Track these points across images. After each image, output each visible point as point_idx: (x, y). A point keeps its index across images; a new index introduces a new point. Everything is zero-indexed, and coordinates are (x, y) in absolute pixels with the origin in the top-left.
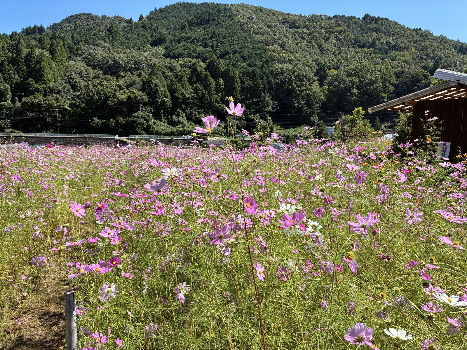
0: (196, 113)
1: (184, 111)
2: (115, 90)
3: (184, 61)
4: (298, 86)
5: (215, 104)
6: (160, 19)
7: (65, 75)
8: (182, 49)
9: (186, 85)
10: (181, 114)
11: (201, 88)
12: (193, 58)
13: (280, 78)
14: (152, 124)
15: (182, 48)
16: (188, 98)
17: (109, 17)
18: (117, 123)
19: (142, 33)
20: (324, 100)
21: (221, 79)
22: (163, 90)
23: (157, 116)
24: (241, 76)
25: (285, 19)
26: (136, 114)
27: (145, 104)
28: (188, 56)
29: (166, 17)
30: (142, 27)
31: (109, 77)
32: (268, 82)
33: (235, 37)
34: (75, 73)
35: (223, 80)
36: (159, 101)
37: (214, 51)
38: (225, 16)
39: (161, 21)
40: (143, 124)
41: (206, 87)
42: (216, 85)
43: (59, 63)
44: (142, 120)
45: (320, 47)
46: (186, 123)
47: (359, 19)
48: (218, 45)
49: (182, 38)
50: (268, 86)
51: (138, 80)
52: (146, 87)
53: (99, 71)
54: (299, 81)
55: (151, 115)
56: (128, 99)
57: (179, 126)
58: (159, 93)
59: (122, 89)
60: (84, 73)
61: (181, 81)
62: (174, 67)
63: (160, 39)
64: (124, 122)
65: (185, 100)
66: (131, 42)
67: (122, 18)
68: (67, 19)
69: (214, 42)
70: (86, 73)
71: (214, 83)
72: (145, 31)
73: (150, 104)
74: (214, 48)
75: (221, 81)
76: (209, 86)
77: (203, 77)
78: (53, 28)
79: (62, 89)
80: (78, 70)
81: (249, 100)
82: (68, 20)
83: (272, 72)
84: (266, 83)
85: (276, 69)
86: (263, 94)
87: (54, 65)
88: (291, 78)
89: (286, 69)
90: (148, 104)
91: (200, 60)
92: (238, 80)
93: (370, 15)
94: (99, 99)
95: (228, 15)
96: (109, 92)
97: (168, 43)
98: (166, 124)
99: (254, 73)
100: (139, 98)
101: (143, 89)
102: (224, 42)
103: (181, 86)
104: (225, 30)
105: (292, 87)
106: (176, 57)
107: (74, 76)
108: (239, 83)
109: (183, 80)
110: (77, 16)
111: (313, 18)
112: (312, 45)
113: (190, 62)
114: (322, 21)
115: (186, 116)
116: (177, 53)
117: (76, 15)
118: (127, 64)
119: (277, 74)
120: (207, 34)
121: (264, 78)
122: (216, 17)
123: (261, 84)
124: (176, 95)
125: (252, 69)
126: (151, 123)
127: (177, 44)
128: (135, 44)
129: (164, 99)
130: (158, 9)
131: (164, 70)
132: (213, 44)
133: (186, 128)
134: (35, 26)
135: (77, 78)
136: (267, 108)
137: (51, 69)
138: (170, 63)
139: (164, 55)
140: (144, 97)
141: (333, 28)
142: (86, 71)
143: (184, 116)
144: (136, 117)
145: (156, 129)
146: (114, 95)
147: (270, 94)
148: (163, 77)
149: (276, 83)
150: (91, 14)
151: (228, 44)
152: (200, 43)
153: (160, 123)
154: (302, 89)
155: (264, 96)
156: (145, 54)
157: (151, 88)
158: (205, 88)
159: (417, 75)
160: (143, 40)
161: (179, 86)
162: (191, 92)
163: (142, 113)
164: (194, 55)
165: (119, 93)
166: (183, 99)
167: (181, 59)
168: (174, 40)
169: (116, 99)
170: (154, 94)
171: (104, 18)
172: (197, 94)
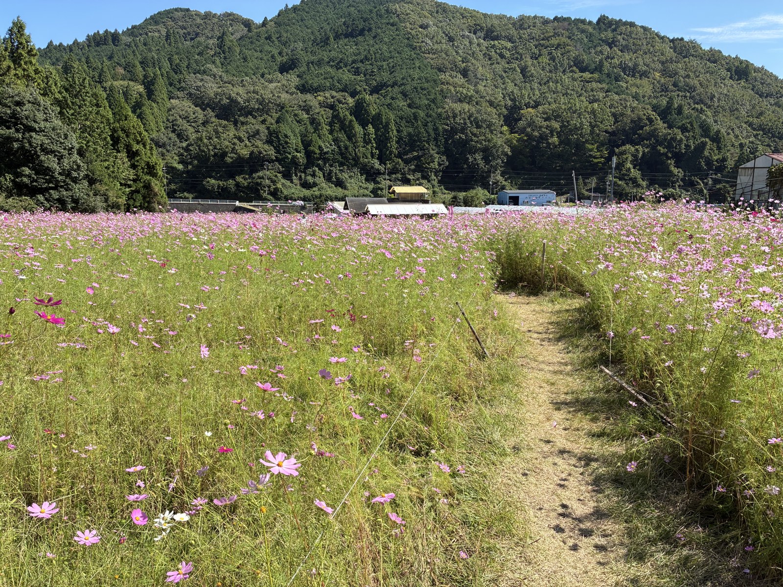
0: (337, 172)
1: (321, 169)
2: (234, 144)
3: (325, 97)
4: (475, 135)
5: (361, 159)
6: (294, 24)
7: (168, 120)
8: (323, 77)
9: (324, 135)
10: (317, 174)
11: (343, 139)
12: (337, 92)
13: (451, 123)
14: (281, 186)
15: (322, 75)
16: (327, 153)
17: (215, 14)
18: (237, 185)
19: (267, 48)
20: (510, 153)
21: (370, 126)
22: (294, 142)
23: (287, 176)
24: (398, 121)
25: (478, 25)
26: (260, 174)
27: (271, 161)
28: (331, 89)
29: (302, 20)
30: (266, 38)
31: (224, 122)
32: (434, 129)
33: (399, 59)
34: (180, 117)
35: (373, 128)
36: (290, 156)
37: (366, 81)
38: (387, 24)
39: (294, 26)
40: (269, 187)
41: (351, 136)
42: (365, 134)
43: (160, 104)
44: (267, 182)
45: (523, 71)
46: (324, 185)
47: (590, 23)
48: (373, 72)
49: (323, 60)
50: (433, 135)
51: (262, 128)
52: (273, 138)
53: (210, 113)
54: (477, 128)
55: (279, 175)
56: (251, 154)
57: (314, 189)
58: (289, 147)
59: (243, 141)
60: (192, 116)
61: (318, 130)
62: (311, 107)
63: (292, 60)
64: (246, 184)
65: (323, 155)
66: (250, 64)
67: (236, 17)
68: (152, 18)
69: (368, 67)
70: (194, 116)
71: (362, 132)
72: (271, 44)
73: (277, 160)
74: (368, 77)
75: (371, 129)
76: (355, 135)
77: (347, 124)
78: (132, 33)
79: (168, 141)
80: (184, 112)
81: (407, 155)
82: (155, 20)
83: (440, 115)
84: (431, 131)
85: (447, 112)
86: (427, 145)
87: (156, 110)
88: (465, 124)
89: (460, 111)
90: (275, 161)
91: (346, 94)
92: (394, 128)
93: (607, 17)
94: (215, 155)
95: (392, 21)
96: (227, 147)
97: (303, 68)
98: (299, 187)
99: (416, 117)
100: (265, 153)
101: (269, 142)
102: (382, 66)
103: (319, 136)
104: (385, 48)
105: (466, 136)
106: (314, 90)
107: (180, 121)
108: (395, 131)
109: (320, 127)
110: (168, 12)
111: (522, 23)
112: (512, 68)
113: (333, 97)
114: (534, 27)
115: (324, 176)
116: (315, 85)
117: (166, 11)
118: (247, 104)
119: (448, 118)
120: (359, 54)
121: (429, 124)
122: (373, 26)
123: (424, 132)
124: (312, 148)
125: (413, 111)
126: (279, 186)
127: (317, 68)
128: (257, 68)
129: (296, 154)
130: (290, 6)
131: (296, 112)
132: (366, 70)
133: (323, 192)
134: (106, 31)
135: (183, 125)
136: (431, 164)
137: (153, 114)
138: (305, 102)
139: (297, 88)
140: (271, 152)
141: (547, 39)
142: (194, 114)
143: (321, 176)
144: (260, 178)
145: (285, 192)
146: (233, 149)
147: (437, 146)
148: (295, 122)
149: (446, 130)
150: (188, 10)
151: (388, 69)
152: (348, 68)
153: (291, 184)
154: (480, 139)
155: (427, 149)
156: (272, 86)
157: (279, 140)
158: (350, 138)
159: (640, 119)
160: (268, 60)
161: (315, 137)
162: (331, 145)
163: (268, 173)
164: (340, 86)
165: (239, 148)
166: (321, 154)
167: (321, 93)
168: (312, 63)
169: (236, 154)
170: (283, 148)
171: (208, 16)
172: (339, 147)
